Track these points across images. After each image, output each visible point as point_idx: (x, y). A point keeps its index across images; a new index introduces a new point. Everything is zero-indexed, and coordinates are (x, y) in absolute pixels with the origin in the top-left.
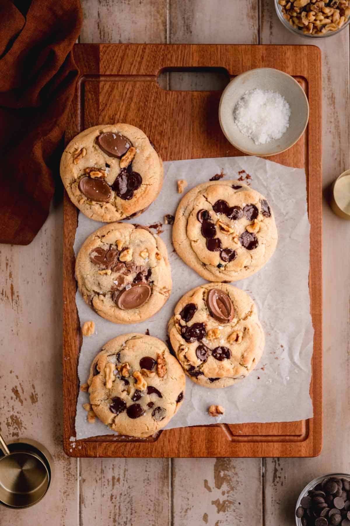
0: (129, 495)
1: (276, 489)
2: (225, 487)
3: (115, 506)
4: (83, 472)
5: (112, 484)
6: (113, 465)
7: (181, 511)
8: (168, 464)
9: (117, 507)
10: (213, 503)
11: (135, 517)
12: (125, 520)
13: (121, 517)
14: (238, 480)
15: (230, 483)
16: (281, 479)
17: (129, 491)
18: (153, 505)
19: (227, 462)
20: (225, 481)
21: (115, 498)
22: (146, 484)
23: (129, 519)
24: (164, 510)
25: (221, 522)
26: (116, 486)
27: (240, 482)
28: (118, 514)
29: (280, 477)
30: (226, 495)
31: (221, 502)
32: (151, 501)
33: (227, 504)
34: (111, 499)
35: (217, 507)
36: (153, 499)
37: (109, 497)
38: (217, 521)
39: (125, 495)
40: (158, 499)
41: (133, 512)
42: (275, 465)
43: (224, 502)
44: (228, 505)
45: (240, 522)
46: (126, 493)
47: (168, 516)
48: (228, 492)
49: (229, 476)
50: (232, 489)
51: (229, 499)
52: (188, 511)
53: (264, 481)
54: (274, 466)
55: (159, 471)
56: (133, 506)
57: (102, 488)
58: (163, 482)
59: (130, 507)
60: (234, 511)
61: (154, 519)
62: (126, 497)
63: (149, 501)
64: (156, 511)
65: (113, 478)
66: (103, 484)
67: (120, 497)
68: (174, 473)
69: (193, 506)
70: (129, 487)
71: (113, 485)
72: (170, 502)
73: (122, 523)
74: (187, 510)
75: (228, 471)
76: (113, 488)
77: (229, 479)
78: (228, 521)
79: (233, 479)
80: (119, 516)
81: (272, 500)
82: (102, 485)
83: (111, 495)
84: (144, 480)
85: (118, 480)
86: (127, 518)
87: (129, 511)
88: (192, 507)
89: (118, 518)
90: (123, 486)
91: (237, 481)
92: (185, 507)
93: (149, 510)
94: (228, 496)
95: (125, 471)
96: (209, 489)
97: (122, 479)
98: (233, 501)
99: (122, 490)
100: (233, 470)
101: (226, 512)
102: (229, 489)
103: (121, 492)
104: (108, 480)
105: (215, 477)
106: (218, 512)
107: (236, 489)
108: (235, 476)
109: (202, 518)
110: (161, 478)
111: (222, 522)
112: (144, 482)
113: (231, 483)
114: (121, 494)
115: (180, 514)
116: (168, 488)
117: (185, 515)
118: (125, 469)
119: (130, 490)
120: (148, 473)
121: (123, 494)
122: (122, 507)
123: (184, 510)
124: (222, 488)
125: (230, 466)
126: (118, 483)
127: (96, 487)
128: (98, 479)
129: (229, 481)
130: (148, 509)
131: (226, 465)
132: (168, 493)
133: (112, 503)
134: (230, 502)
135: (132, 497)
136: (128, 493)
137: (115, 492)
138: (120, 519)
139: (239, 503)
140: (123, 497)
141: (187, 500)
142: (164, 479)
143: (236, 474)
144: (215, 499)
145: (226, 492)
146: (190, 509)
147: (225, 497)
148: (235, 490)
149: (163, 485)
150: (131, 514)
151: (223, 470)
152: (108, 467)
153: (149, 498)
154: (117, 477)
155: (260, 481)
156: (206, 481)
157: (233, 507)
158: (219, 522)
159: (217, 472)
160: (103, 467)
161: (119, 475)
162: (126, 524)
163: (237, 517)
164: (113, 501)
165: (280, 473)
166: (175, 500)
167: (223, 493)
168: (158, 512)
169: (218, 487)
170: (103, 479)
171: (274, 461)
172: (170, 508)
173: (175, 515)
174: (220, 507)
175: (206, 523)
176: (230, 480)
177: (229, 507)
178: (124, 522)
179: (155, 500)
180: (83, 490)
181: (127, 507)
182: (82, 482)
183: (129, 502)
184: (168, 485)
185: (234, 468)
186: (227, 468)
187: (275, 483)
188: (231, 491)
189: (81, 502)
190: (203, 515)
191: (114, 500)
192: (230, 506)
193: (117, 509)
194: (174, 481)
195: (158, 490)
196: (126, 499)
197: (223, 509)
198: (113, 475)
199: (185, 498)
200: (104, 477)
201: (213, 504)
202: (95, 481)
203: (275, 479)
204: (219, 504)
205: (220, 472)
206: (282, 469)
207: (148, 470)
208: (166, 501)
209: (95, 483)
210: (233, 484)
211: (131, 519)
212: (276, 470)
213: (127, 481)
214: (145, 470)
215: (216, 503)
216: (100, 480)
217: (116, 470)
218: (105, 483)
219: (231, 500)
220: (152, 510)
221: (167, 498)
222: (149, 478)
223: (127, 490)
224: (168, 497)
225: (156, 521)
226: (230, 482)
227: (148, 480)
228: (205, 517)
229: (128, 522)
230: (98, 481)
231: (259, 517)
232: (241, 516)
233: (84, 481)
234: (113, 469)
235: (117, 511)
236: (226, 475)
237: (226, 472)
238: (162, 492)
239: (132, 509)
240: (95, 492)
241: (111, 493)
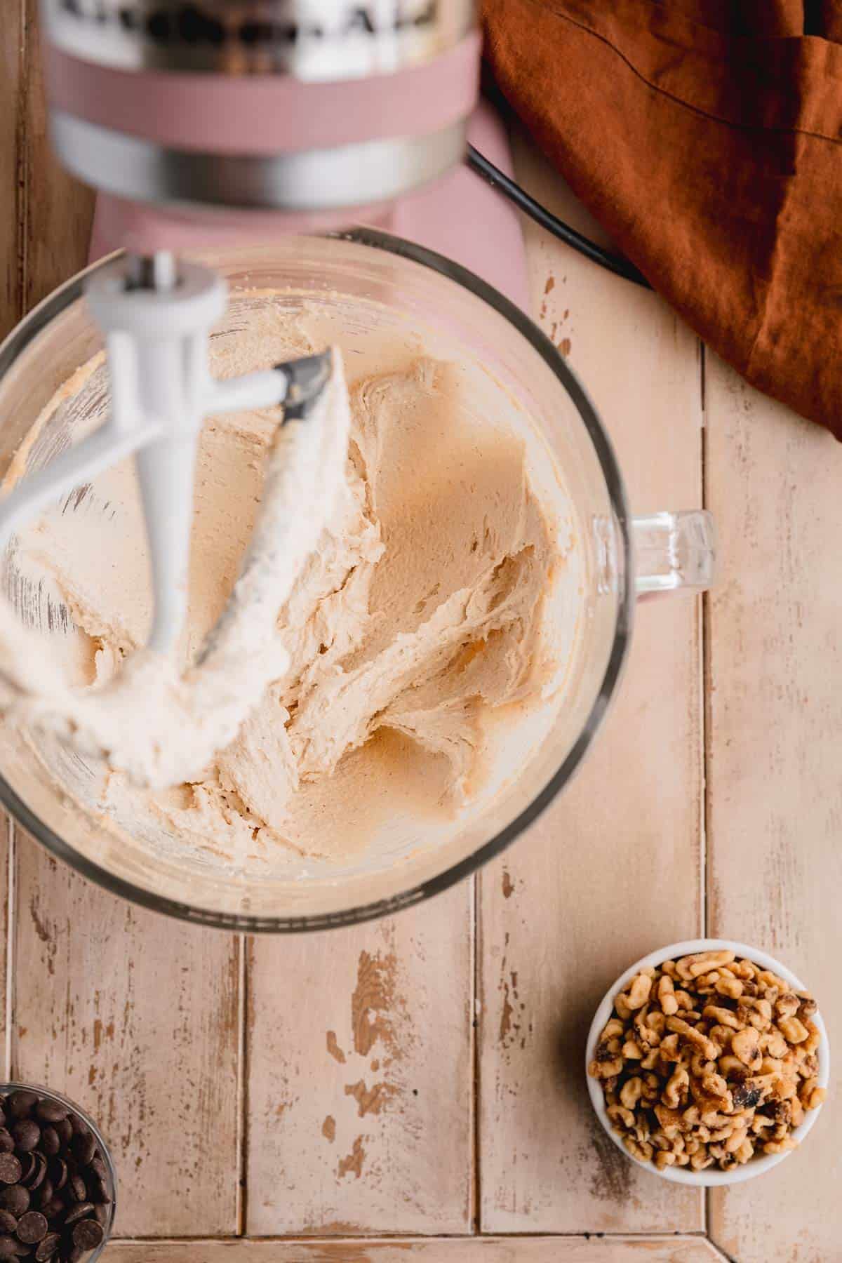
0: (137, 1069)
1: (508, 1058)
2: (379, 1050)
3: (100, 1097)
4: (20, 1009)
5: (93, 1039)
6: (97, 993)
7: (266, 1110)
8: (237, 992)
9: (106, 1100)
10: (349, 1090)
11: (150, 1125)
12: (125, 1132)
13: (114, 1124)
14: (412, 1033)
15: (391, 1040)
16: (520, 1031)
17: (135, 1060)
18: (196, 1095)
19: (386, 986)
20: (379, 1036)
21: (102, 1077)
22: (179, 1040)
23: (134, 1131)
24: (223, 1107)
25: (367, 1140)
26: (103, 1047)
27: (416, 1039)
28: (106, 1118)
29: (517, 1027)
30: (382, 1070)
31: (369, 1088)
32: (193, 1085)
33: (383, 1094)
34: (92, 1078)
35: (360, 1100)
36: (196, 1079)
37: (86, 1073)
38: (356, 1138)
39: (126, 1069)
40: (210, 1081)
41: (147, 1111)
42: (507, 996)
43: (377, 1088)
44: (387, 1095)
45: (417, 1138)
46: (128, 1064)
47: (236, 1122)
48: (387, 1063)
49: (390, 1022)
50: (397, 1054)
51: (391, 1081)
52: (286, 1109)
53: (478, 1035)
54: (503, 998)
55: (215, 1010)
56: (145, 1098)
57: (69, 1050)
58: (222, 1036)
59: (139, 1100)
60: (402, 1112)
61: (197, 1129)
62: (128, 1073)
63: (187, 1085)
64: (203, 1109)
65: (98, 1025)
66: (70, 1041)
67: (114, 1075)
68: (250, 1015)
69: (297, 1099)
70: (137, 1049)
71: (97, 1043)
72: (240, 1088)
73: (119, 1140)
74: (281, 1108)
75: (387, 1009)
76: (96, 1052)
77: (389, 1029)
78: (386, 1136)
79: (398, 1031)
80: (110, 1122)
81: (498, 1085)
82: (67, 1043)
83: (89, 1069)
84: (175, 1032)
85: (110, 1030)
86: (130, 1127)
87: (136, 1109)
88: (294, 1099)
89: (108, 1128)
90: (122, 1046)
91: (409, 1035)
92: (279, 1101)
93: (188, 1107)
94: (386, 1074)
95: (126, 1009)
96: (340, 1056)
97: (118, 1028)
98: (398, 1086)
99: (118, 1056)
100: (400, 1008)
101: (382, 1114)
102: (389, 1056)
103: (116, 1061)
104: (83, 1031)
105: (354, 1025)
106: (362, 1114)
107: (407, 1056)
108: (404, 1022)
109: (321, 1128)
110: (219, 1026)
111: (371, 1138)
112: (175, 1037)
113: (395, 1041)
114: (116, 1067)
115: (264, 1119)
116: (236, 1052)
117: (278, 1120)
118: (128, 1004)
119: (140, 1056)
120: (184, 1014)
121: (121, 1068)
122: (117, 1100)
123: (276, 1108)
124: (370, 1054)
125: (393, 997)
126: (109, 1038)
127: (52, 1049)
128: (58, 1027)
129: (388, 1036)
130: (185, 1105)
131: (382, 995)
132: (235, 1066)
133: (94, 1088)
134: (392, 1090)
135: (143, 1075)
136: (133, 1065)
137: (100, 1062)
138: (111, 1130)
139: (415, 1092)
140: (120, 1072)
141: (282, 1082)
142: (226, 1030)
143: (408, 1017)
144: (353, 1081)
145: (381, 1062)
146: (291, 1105)
147: (378, 1077)
148: (405, 1059)
149: (224, 1044)
150: (142, 1118)
151: (376, 1007)
152: (83, 999)
153: (187, 1076)
154: (105, 1024)
155: (468, 1038)
156: (331, 1036)
157: (398, 1101)
158: (364, 1138)
159: (361, 1013)
160: (72, 996)
161: (112, 1017)
162: (128, 1143)
163: (409, 1127)
164: (94, 1084)
165: (519, 1016)
166: (251, 1083)
167: (375, 1067)
168: (208, 1111)
169: (363, 1049)
170: (71, 1029)
171: (503, 986)
172: (239, 1104)
173: (251, 1120)
174: (366, 1102)
175: (331, 1142)
176: (393, 1032)
177: (389, 1100)
178: (124, 1138)
179: (201, 1083)
180: (20, 1056)
181: (131, 1099)
182: (17, 1033)
183: (135, 1087)
184: (235, 1045)
185: (403, 1002)
186: (385, 1001)
187: (507, 1040)
188: (395, 1061)
190: (323, 1119)
191: (96, 1083)
192: (390, 1098)
193: (104, 1105)
194: (251, 1034)
195: (211, 1058)
196: (128, 1078)
197: (374, 1106)
198: (98, 1017)
199: (276, 1077)
200: (74, 1023)
201: (347, 1093)
202: (51, 1031)
203: (507, 1031)
204: (363, 1093)
205: (366, 1012)
206: (523, 1006)
207: (184, 1006)
208: (231, 1086)
209: (51, 1038)
210: (401, 1043)
211: (140, 1131)
212: (508, 1009)
213: (131, 1032)
214: (176, 1005)
215: (356, 1090)
216: (62, 1029)
217: (105, 1003)
218: (75, 1039)
219: (393, 1084)
220: (194, 1104)
221: (234, 1078)
222: (188, 1027)
223: (132, 1056)
224: (236, 1074)
225: (205, 1137)
226: (393, 1037)
227: (185, 1030)
228: (329, 1127)
229: (132, 1139)
230: (58, 1033)
231: (463, 1127)
232: (420, 1125)
233: (23, 1032)
234: (97, 1002)
235: (106, 1110)
236: (382, 1019)
237: (382, 1012)
238: (221, 1063)
239: (142, 1105)
240: (49, 1062)
241: (91, 1063)
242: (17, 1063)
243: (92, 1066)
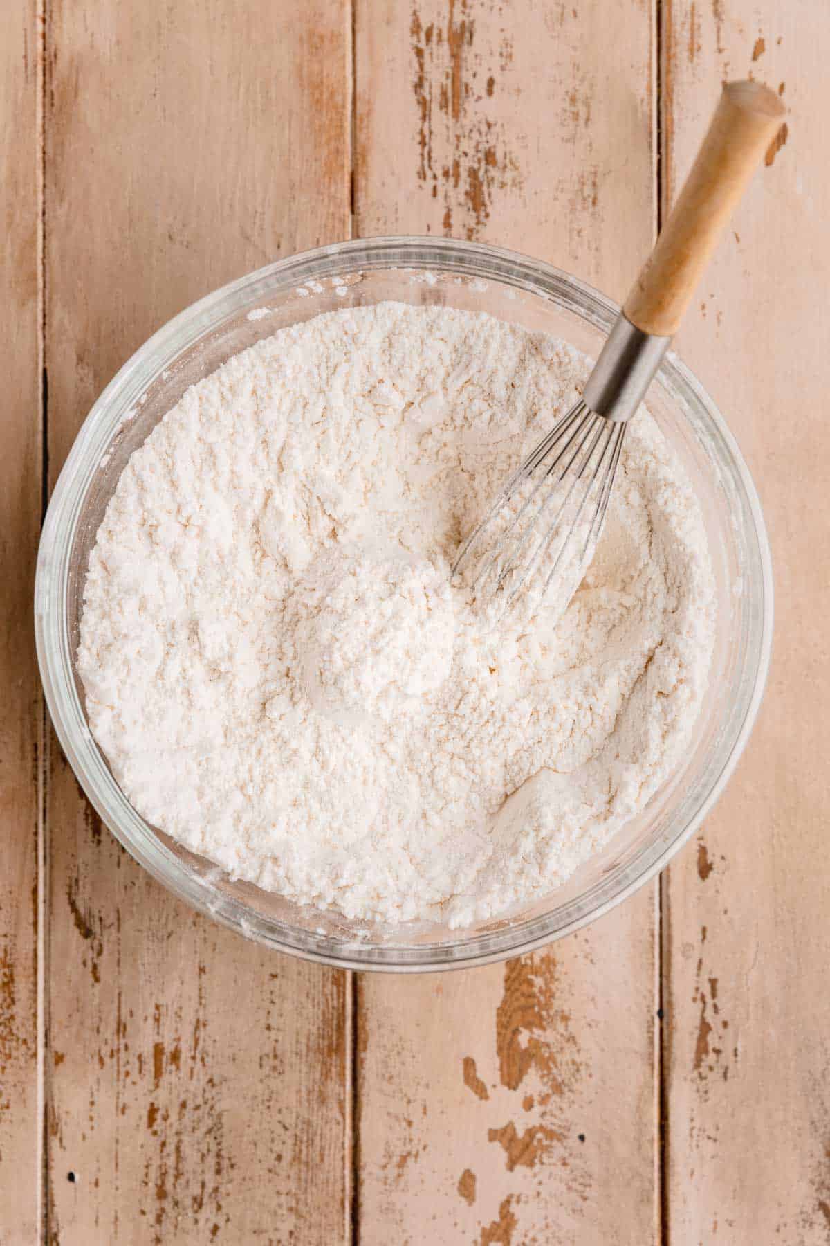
0: (212, 1108)
1: (706, 1092)
2: (533, 1082)
3: (163, 1144)
4: (55, 1030)
5: (153, 1069)
6: (157, 1007)
7: (383, 1161)
8: (344, 1006)
9: (171, 1148)
10: (493, 1135)
11: (231, 1181)
12: (196, 1190)
13: (182, 1181)
14: (578, 1060)
15: (549, 1069)
16: (723, 1055)
17: (208, 1095)
18: (290, 1142)
19: (542, 998)
20: (533, 1064)
21: (165, 1118)
22: (266, 1070)
23: (209, 1189)
24: (326, 1159)
25: (518, 1202)
26: (165, 1079)
27: (582, 1068)
28: (172, 1172)
29: (717, 1052)
30: (537, 1109)
31: (521, 1133)
32: (285, 1128)
33: (540, 1141)
34: (151, 1120)
35: (507, 1149)
36: (290, 1120)
37: (145, 1113)
38: (504, 1198)
39: (197, 1108)
40: (309, 1123)
41: (225, 1163)
42: (703, 1011)
43: (531, 1133)
44: (545, 1143)
45: (585, 1199)
46: (200, 1101)
47: (343, 1178)
48: (544, 1100)
49: (548, 1045)
50: (558, 1088)
51: (548, 1122)
52: (410, 1161)
53: (665, 1063)
54: (699, 1014)
55: (314, 1030)
56: (224, 1145)
57: (121, 1083)
58: (324, 1064)
59: (214, 1148)
60: (565, 1164)
61: (292, 1186)
62: (200, 1112)
63: (280, 1130)
64: (299, 1159)
65: (158, 1050)
66: (123, 1070)
67: (181, 1116)
68: (362, 1036)
69: (425, 1148)
70: (211, 1081)
71: (158, 1073)
72: (349, 1132)
73: (188, 1202)
74: (404, 1159)
75: (544, 1029)
76: (157, 1086)
77: (547, 1055)
78: (542, 1195)
79: (559, 1058)
80: (177, 1177)
81: (692, 1129)
82: (118, 1072)
83: (148, 1107)
84: (261, 1058)
85: (175, 1057)
86: (203, 1185)
87: (211, 1161)
88: (421, 1148)
89: (174, 1186)
90: (191, 1077)
91: (574, 1063)
92: (399, 1150)
93: (279, 1158)
94: (543, 1115)
95: (197, 1028)
96: (481, 1091)
97: (185, 1055)
98: (559, 1131)
99: (187, 1091)
100: (561, 1027)
101: (537, 1167)
102: (546, 1090)
103: (183, 1097)
104: (140, 1057)
105: (500, 1049)
106: (511, 1166)
107: (570, 1090)
108: (566, 1045)
109: (457, 1185)
110: (319, 1050)
111: (523, 1198)
112: (261, 1066)
113: (554, 1071)
114: (184, 1105)
115: (381, 1173)
116: (344, 1086)
117: (399, 1176)
118: (198, 1021)
119: (214, 1091)
120: (273, 1034)
121: (190, 1105)
122: (186, 1149)
123: (396, 1160)
124: (521, 1086)
125: (552, 1013)
126: (173, 1067)
127: (98, 1082)
128: (105, 1051)
129: (546, 1064)
130: (274, 1155)
131: (536, 1009)
132: (341, 1104)
133: (155, 1133)
134: (551, 1135)
135: (220, 1116)
136: (206, 1103)
137: (162, 1098)
138: (178, 1190)
139: (582, 1138)
140: (189, 1114)
141: (404, 1124)
142: (330, 1056)
143: (572, 1039)
144: (500, 1124)
145: (536, 1098)
146: (416, 1156)
147: (533, 1118)
148: (568, 1094)
149: (326, 1075)
150: (218, 1172)
151: (529, 1026)
152: (139, 1014)
153: (279, 1117)
154: (169, 1048)
155: (652, 1065)
156: (469, 1064)
157: (559, 1150)
158: (514, 1200)
159: (509, 1033)
160: (125, 1011)
161: (178, 1039)
162: (200, 1206)
163: (575, 1185)
164: (155, 1127)
165: (720, 1037)
166: (364, 1126)
167: (528, 1104)
168: (307, 1164)
169: (512, 1080)
170: (123, 1054)
171: (699, 996)
172: (348, 1152)
173: (364, 1175)
174: (516, 1152)
175: (470, 1204)
176: (552, 1058)
177: (547, 1149)
178: (195, 1199)
179: (296, 1126)
180: (56, 1092)
181: (204, 1148)
182: (52, 1061)
183: (209, 1131)
184: (342, 1075)
185: (565, 1019)
186: (541, 1017)
187: (704, 1070)
188: (555, 1098)
189: (49, 1130)
190: (458, 1175)
191: (159, 1124)
192: (550, 1146)
193: (169, 1155)
194: (362, 1062)
195: (309, 1092)
196: (199, 1121)
197: (526, 1157)
198: (158, 1039)
199: (397, 1118)
200: (126, 1047)
201: (491, 1139)
202: (96, 1059)
203: (704, 1056)
204: (513, 1138)
205: (516, 1032)
206: (725, 1024)
207: (273, 1025)
208: (336, 1130)
209: (97, 1066)
210: (562, 1073)
211: (216, 1190)
212: (705, 1028)
213: (203, 1060)
214: (263, 1022)
215: (503, 1135)
216: (112, 1056)
217: (168, 1022)
218: (128, 1068)
219: (553, 1128)
220: (288, 1156)
221: (340, 1119)
222: (279, 1053)
223: (204, 1091)
224: (343, 1115)
225: (303, 1197)
226: (552, 1065)
227: (275, 1056)
228: (467, 1184)
229: (205, 1200)
230: (107, 1060)
231: (647, 1184)
232: (587, 1181)
233: (59, 1059)
234: (157, 1020)
235: (171, 1161)
236: (537, 1041)
237: (537, 1032)
238: (323, 1100)
239: (218, 1155)
240: (95, 1099)
241: (151, 1100)
242: (52, 1100)
243: (152, 1104)
